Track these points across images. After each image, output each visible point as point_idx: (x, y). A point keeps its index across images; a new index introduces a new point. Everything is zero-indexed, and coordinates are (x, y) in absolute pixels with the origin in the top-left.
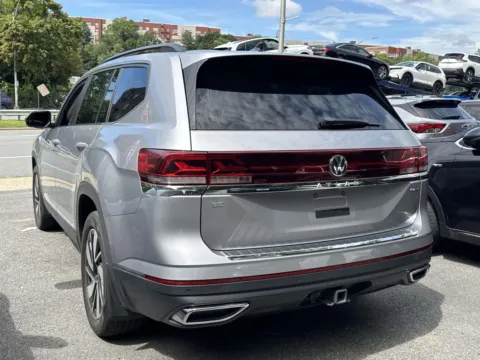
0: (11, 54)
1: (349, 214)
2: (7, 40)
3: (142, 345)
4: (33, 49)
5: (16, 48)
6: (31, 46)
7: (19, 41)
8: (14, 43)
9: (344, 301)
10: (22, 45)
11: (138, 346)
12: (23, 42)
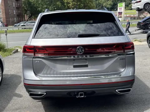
0: (73, 7)
1: (88, 67)
2: (72, 2)
3: (40, 100)
4: (79, 4)
5: (74, 4)
6: (78, 3)
7: (75, 2)
8: (74, 3)
9: (83, 97)
10: (76, 3)
11: (38, 101)
12: (76, 2)
